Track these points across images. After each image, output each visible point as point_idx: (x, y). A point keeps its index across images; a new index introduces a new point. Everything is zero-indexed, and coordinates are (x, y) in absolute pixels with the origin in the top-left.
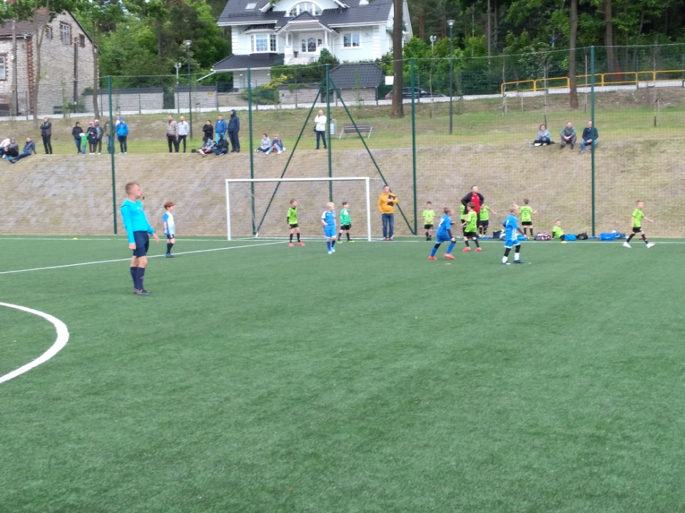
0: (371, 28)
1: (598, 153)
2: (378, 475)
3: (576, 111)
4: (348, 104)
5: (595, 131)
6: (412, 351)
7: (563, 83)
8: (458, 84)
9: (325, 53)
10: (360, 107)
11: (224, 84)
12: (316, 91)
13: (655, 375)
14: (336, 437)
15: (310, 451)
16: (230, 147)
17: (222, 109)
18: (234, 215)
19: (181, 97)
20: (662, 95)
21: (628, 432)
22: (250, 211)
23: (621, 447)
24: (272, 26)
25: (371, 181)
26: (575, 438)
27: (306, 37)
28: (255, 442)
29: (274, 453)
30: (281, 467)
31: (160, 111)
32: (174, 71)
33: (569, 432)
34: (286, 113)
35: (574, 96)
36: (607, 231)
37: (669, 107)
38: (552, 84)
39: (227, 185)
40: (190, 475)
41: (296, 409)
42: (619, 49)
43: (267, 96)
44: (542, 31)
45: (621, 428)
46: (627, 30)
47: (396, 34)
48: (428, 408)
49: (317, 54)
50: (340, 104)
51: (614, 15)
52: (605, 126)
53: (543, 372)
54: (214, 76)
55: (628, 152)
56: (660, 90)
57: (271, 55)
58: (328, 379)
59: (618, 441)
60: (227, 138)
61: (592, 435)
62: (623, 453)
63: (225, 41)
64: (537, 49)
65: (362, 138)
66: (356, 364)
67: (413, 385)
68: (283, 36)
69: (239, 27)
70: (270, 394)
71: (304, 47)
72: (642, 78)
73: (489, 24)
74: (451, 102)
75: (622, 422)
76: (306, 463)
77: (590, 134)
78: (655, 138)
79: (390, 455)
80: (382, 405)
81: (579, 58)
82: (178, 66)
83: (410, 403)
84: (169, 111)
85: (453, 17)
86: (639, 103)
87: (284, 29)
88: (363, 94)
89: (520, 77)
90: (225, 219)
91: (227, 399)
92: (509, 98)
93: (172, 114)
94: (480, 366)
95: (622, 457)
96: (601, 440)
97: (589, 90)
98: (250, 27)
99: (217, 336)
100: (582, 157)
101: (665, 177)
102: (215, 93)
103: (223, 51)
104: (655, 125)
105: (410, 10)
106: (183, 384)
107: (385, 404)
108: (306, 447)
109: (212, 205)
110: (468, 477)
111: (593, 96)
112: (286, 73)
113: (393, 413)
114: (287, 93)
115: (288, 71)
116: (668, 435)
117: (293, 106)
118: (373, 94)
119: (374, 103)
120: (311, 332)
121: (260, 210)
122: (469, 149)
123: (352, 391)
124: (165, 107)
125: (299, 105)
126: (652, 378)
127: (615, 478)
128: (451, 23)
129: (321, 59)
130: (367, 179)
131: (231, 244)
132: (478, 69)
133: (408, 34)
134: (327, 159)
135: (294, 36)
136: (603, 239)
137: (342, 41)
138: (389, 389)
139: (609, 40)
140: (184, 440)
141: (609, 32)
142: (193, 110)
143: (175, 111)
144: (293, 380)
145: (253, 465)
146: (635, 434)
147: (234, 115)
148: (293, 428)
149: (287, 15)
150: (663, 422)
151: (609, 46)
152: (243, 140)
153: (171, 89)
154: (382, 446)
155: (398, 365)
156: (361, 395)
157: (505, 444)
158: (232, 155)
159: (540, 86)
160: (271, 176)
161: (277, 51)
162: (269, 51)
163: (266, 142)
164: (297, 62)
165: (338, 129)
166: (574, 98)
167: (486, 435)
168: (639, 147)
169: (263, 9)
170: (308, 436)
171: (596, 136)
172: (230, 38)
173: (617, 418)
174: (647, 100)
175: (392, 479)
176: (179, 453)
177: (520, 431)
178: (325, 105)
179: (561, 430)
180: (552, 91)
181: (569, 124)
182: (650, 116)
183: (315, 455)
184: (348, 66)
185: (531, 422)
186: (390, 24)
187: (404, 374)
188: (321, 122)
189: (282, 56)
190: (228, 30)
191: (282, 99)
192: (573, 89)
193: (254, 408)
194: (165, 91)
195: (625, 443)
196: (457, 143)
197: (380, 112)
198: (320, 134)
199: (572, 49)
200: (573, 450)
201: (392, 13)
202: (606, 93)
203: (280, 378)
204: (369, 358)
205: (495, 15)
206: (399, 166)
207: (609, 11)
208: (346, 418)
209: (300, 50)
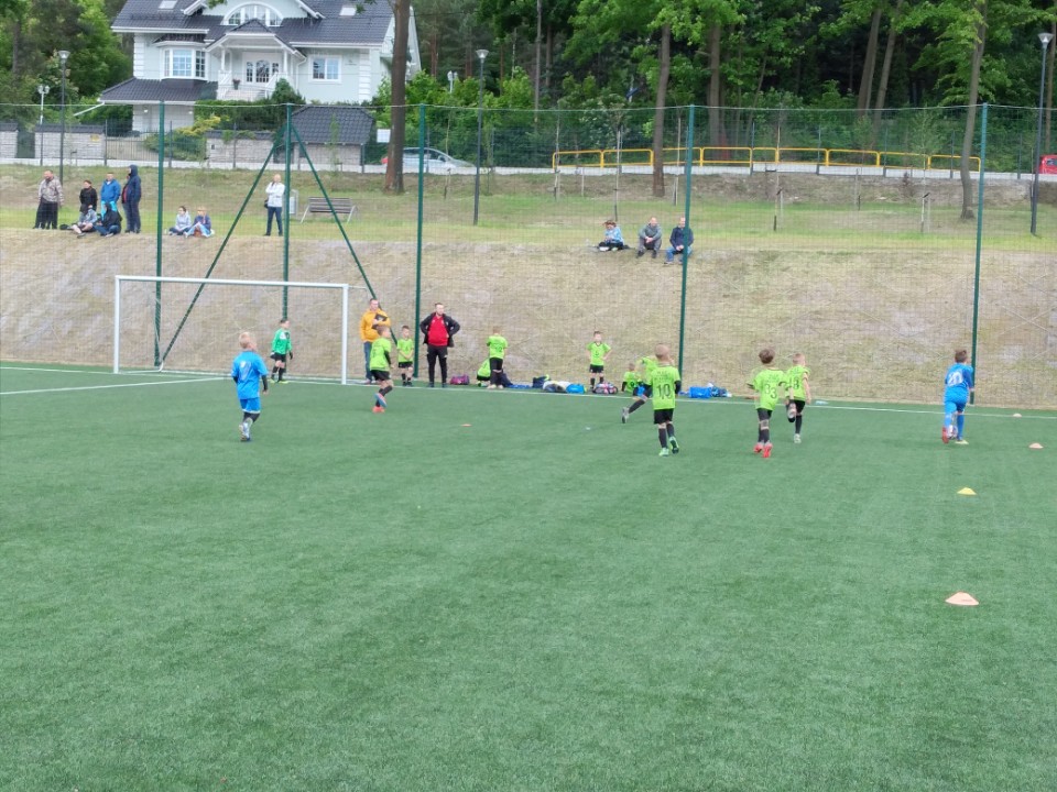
0: (356, 52)
1: (692, 267)
2: (362, 755)
3: (661, 202)
4: (318, 168)
5: (690, 233)
6: (414, 559)
7: (643, 158)
8: (489, 149)
9: (283, 86)
10: (335, 174)
11: (117, 123)
12: (267, 146)
13: (775, 605)
14: (294, 695)
15: (253, 718)
16: (124, 224)
17: (111, 163)
18: (125, 333)
19: (47, 141)
20: (787, 184)
21: (737, 692)
22: (152, 327)
23: (729, 716)
24: (200, 38)
25: (350, 290)
26: (660, 701)
27: (254, 59)
28: (164, 702)
29: (195, 721)
30: (207, 743)
31: (12, 161)
32: (36, 98)
33: (651, 691)
34: (217, 177)
35: (659, 179)
36: (699, 384)
37: (796, 204)
38: (627, 158)
39: (117, 283)
40: (59, 753)
41: (230, 649)
42: (728, 112)
43: (187, 146)
44: (617, 77)
45: (728, 686)
46: (740, 83)
47: (397, 64)
48: (440, 651)
49: (269, 87)
50: (305, 167)
51: (722, 60)
52: (703, 226)
53: (611, 597)
54: (102, 111)
55: (734, 267)
56: (784, 176)
57: (197, 82)
58: (282, 602)
59: (725, 705)
60: (120, 209)
61: (687, 696)
62: (733, 724)
63: (123, 57)
64: (607, 103)
65: (338, 222)
66: (326, 578)
67: (416, 614)
68: (216, 54)
69: (146, 36)
70: (187, 624)
71: (249, 74)
72: (760, 157)
73: (538, 60)
74: (478, 175)
75: (729, 676)
76: (248, 738)
77: (681, 236)
78: (775, 248)
79: (381, 725)
80: (368, 645)
81: (669, 122)
82: (43, 90)
83: (412, 641)
84: (26, 161)
85: (484, 45)
86: (753, 195)
87: (219, 44)
88: (342, 154)
89: (582, 145)
90: (110, 338)
91: (117, 632)
92: (563, 175)
93: (30, 167)
94: (517, 586)
95: (732, 731)
96: (700, 704)
97: (681, 170)
98: (164, 37)
99: (99, 529)
100: (667, 271)
101: (787, 308)
102: (102, 137)
103: (119, 73)
104: (775, 228)
105: (418, 30)
106: (43, 605)
107: (374, 643)
108: (248, 711)
109: (88, 315)
110: (502, 760)
111: (687, 181)
112: (219, 112)
113: (385, 657)
114: (219, 143)
115: (221, 110)
116: (798, 698)
117: (230, 166)
118: (356, 155)
119: (358, 169)
120: (254, 526)
121: (169, 326)
122: (503, 249)
123: (320, 622)
124: (18, 156)
125: (239, 165)
126: (771, 611)
127: (721, 763)
128: (482, 55)
129: (276, 95)
130: (346, 286)
131: (118, 379)
132: (520, 128)
133: (414, 66)
134: (281, 251)
135: (234, 56)
136: (693, 397)
137: (310, 69)
138: (379, 620)
139: (713, 96)
140: (48, 697)
141: (715, 85)
142: (66, 162)
143: (36, 162)
144: (225, 603)
145: (161, 741)
146: (749, 695)
147: (133, 173)
148: (226, 680)
149: (226, 23)
150: (790, 677)
151: (714, 107)
152: (147, 214)
153: (30, 127)
154: (368, 710)
155: (392, 582)
156: (335, 629)
157: (557, 707)
158: (126, 237)
159: (609, 159)
160: (190, 273)
161: (206, 78)
162: (193, 76)
163: (183, 219)
164: (237, 96)
165: (300, 205)
166: (659, 181)
167: (528, 694)
168: (750, 261)
169: (188, 11)
170: (249, 693)
171: (691, 240)
172: (130, 53)
173: (722, 671)
174: (763, 191)
175: (385, 763)
176: (40, 717)
177: (579, 687)
178: (282, 167)
179: (640, 688)
180: (628, 169)
181: (654, 221)
182: (769, 214)
183: (262, 724)
184: (318, 109)
185: (596, 675)
186: (387, 48)
187: (402, 597)
188: (275, 193)
189: (214, 85)
190: (130, 38)
191: (212, 153)
192: (658, 169)
193: (162, 646)
194: (21, 129)
195: (735, 710)
196: (484, 238)
197: (366, 183)
198: (273, 211)
199: (660, 107)
200: (658, 720)
201: (390, 33)
202: (705, 176)
203: (203, 599)
204: (346, 569)
205: (547, 46)
206: (395, 269)
207: (715, 53)
208: (310, 665)
209: (243, 78)
